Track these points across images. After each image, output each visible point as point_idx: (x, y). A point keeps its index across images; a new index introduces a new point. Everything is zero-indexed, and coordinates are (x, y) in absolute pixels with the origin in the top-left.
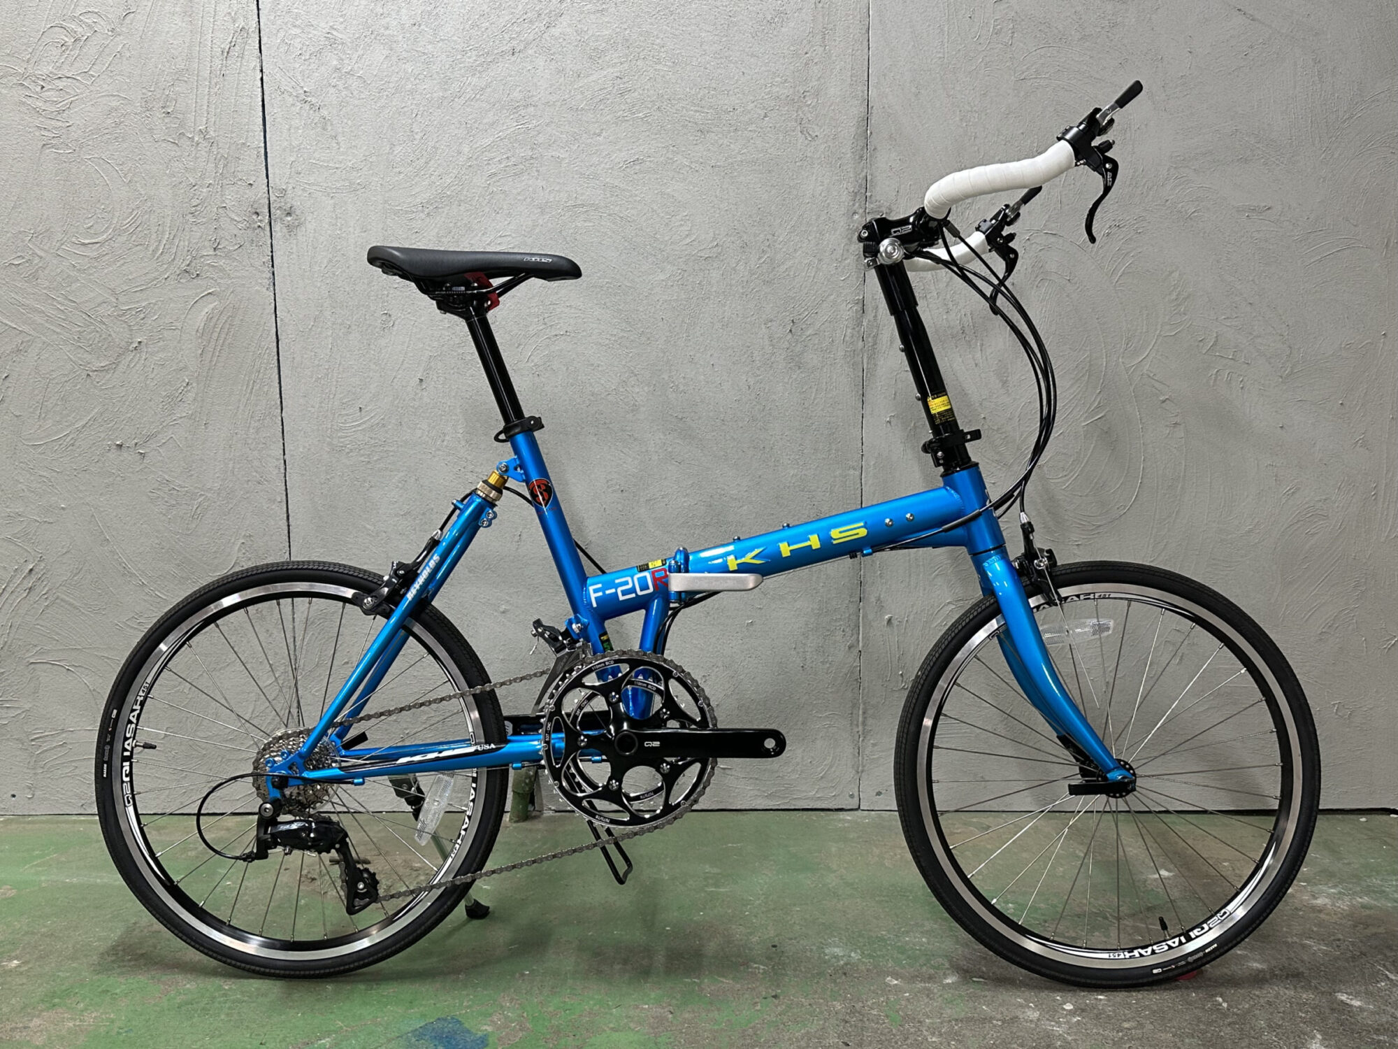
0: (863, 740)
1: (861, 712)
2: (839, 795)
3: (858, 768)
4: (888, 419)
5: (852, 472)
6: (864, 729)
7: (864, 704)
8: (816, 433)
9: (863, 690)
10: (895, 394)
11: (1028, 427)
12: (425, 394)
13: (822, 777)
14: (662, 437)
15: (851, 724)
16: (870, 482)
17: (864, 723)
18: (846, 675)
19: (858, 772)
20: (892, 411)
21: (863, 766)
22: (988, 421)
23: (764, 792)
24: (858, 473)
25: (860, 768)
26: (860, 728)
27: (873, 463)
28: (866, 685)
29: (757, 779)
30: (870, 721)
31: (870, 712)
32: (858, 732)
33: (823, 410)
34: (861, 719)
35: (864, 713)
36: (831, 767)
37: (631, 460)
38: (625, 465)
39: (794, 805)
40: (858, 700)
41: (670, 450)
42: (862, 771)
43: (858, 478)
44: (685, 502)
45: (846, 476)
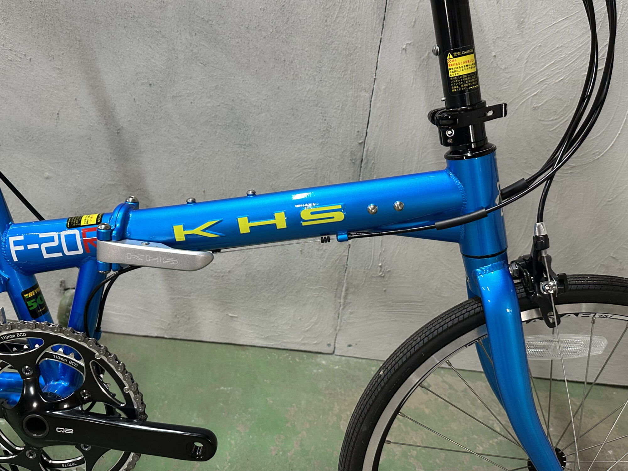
0: (343, 309)
1: (344, 289)
2: (319, 343)
3: (336, 327)
4: (404, 47)
5: (363, 94)
6: (345, 301)
7: (348, 284)
8: (334, 52)
9: (348, 273)
10: (415, 22)
11: (532, 70)
13: (308, 330)
14: (188, 37)
15: (335, 297)
16: (378, 105)
17: (345, 297)
18: (336, 261)
19: (336, 330)
20: (409, 39)
21: (340, 327)
22: (497, 59)
23: (262, 335)
24: (368, 95)
25: (338, 328)
26: (342, 301)
27: (383, 87)
28: (351, 270)
29: (257, 326)
30: (350, 297)
31: (351, 290)
32: (340, 302)
33: (344, 29)
34: (343, 294)
35: (347, 290)
36: (316, 324)
37: (158, 56)
38: (153, 60)
39: (284, 346)
40: (343, 280)
41: (195, 50)
42: (339, 330)
43: (368, 100)
44: (208, 102)
45: (357, 97)
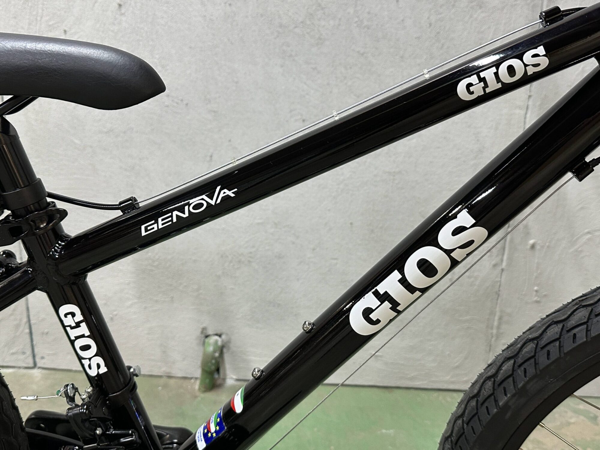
3: (488, 361)
7: (501, 312)
9: (501, 301)
12: (124, 19)
13: (457, 367)
14: (343, 71)
15: (487, 327)
18: (488, 288)
28: (504, 297)
30: (503, 326)
31: (505, 319)
32: (492, 333)
39: (431, 386)
40: (496, 308)
45: (511, 115)
